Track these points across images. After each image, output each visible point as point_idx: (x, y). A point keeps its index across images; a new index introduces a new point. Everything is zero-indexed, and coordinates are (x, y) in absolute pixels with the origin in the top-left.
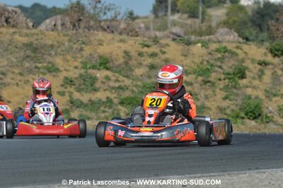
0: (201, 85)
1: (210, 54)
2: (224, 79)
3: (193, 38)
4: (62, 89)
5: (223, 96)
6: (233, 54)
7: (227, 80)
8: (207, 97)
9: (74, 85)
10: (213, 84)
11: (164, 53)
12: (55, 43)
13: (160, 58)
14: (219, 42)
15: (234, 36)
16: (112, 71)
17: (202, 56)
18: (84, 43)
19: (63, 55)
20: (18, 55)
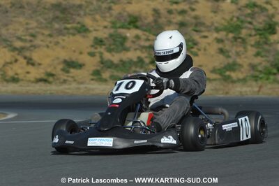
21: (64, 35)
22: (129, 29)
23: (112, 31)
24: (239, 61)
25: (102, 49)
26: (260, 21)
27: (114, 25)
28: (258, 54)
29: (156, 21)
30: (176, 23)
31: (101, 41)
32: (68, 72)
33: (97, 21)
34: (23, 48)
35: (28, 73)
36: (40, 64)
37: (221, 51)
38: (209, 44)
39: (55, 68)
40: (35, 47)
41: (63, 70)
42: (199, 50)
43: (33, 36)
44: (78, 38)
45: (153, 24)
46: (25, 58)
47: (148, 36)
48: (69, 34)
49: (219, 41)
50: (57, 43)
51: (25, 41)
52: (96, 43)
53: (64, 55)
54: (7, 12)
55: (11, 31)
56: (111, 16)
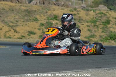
0: (93, 27)
1: (96, 14)
2: (102, 24)
3: (90, 8)
4: (39, 28)
5: (101, 31)
6: (105, 15)
7: (103, 25)
8: (95, 31)
9: (44, 26)
10: (97, 26)
11: (79, 14)
12: (37, 10)
13: (77, 16)
14: (100, 10)
15: (106, 8)
16: (59, 21)
17: (94, 15)
18: (48, 10)
19: (40, 14)
20: (22, 14)
21: (29, 22)
22: (54, 20)
23: (47, 21)
24: (95, 34)
25: (43, 28)
26: (104, 19)
27: (48, 18)
28: (103, 32)
31: (43, 24)
32: (30, 36)
33: (42, 17)
34: (13, 26)
35: (15, 35)
36: (19, 32)
37: (89, 30)
38: (84, 27)
39: (25, 34)
40: (17, 25)
41: (28, 35)
43: (17, 21)
44: (34, 23)
46: (14, 30)
48: (31, 21)
49: (88, 26)
50: (26, 25)
51: (14, 23)
52: (41, 25)
53: (28, 29)
54: (7, 12)
55: (8, 19)
56: (47, 15)
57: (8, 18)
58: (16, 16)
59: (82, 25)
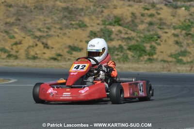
21: (70, 29)
22: (114, 26)
23: (103, 27)
24: (188, 49)
27: (104, 23)
29: (133, 21)
30: (147, 23)
31: (95, 34)
32: (71, 54)
33: (93, 20)
34: (41, 37)
35: (44, 53)
36: (52, 48)
37: (177, 43)
38: (169, 38)
39: (63, 51)
40: (50, 36)
41: (68, 52)
42: (162, 41)
43: (49, 28)
44: (79, 31)
45: (131, 23)
46: (43, 43)
47: (127, 31)
48: (73, 28)
49: (175, 35)
50: (65, 34)
51: (43, 32)
52: (91, 35)
53: (69, 42)
54: (31, 12)
55: (34, 25)
56: (102, 17)
57: (33, 22)
58: (46, 19)
59: (165, 34)
